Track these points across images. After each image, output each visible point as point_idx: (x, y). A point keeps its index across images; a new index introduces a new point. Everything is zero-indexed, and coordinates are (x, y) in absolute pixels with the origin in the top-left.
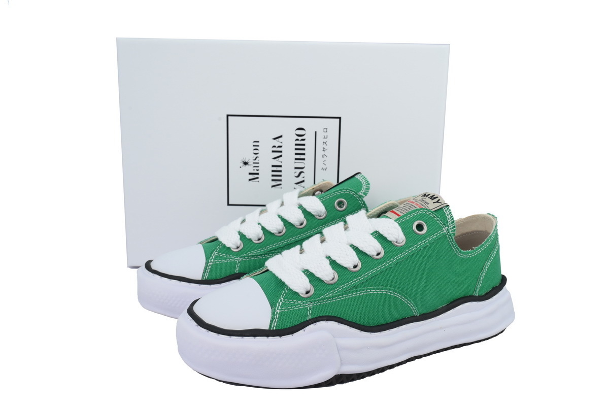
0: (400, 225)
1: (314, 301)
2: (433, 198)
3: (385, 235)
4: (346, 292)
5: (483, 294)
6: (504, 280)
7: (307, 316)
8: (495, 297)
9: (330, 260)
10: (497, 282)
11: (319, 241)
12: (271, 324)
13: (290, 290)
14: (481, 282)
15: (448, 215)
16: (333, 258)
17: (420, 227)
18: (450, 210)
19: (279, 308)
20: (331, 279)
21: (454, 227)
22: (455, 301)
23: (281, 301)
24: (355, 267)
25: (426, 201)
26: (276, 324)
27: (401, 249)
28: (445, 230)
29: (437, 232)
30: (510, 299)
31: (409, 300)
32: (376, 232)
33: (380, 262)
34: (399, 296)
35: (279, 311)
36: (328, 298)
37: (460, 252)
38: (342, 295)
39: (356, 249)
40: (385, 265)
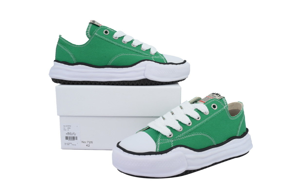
0: (206, 105)
1: (174, 139)
2: (217, 94)
3: (201, 110)
4: (186, 135)
5: (240, 135)
6: (247, 130)
7: (171, 145)
8: (245, 137)
9: (178, 121)
10: (245, 131)
11: (171, 114)
12: (156, 149)
13: (162, 135)
14: (239, 130)
15: (224, 101)
16: (180, 120)
17: (214, 107)
18: (225, 99)
19: (159, 143)
20: (180, 129)
21: (227, 106)
22: (229, 138)
23: (159, 140)
24: (189, 124)
25: (215, 96)
26: (158, 149)
27: (207, 116)
28: (224, 107)
29: (221, 108)
30: (250, 138)
31: (212, 138)
32: (196, 109)
33: (199, 121)
34: (208, 136)
35: (159, 144)
36: (179, 138)
37: (231, 117)
38: (185, 136)
39: (189, 116)
40: (201, 123)
